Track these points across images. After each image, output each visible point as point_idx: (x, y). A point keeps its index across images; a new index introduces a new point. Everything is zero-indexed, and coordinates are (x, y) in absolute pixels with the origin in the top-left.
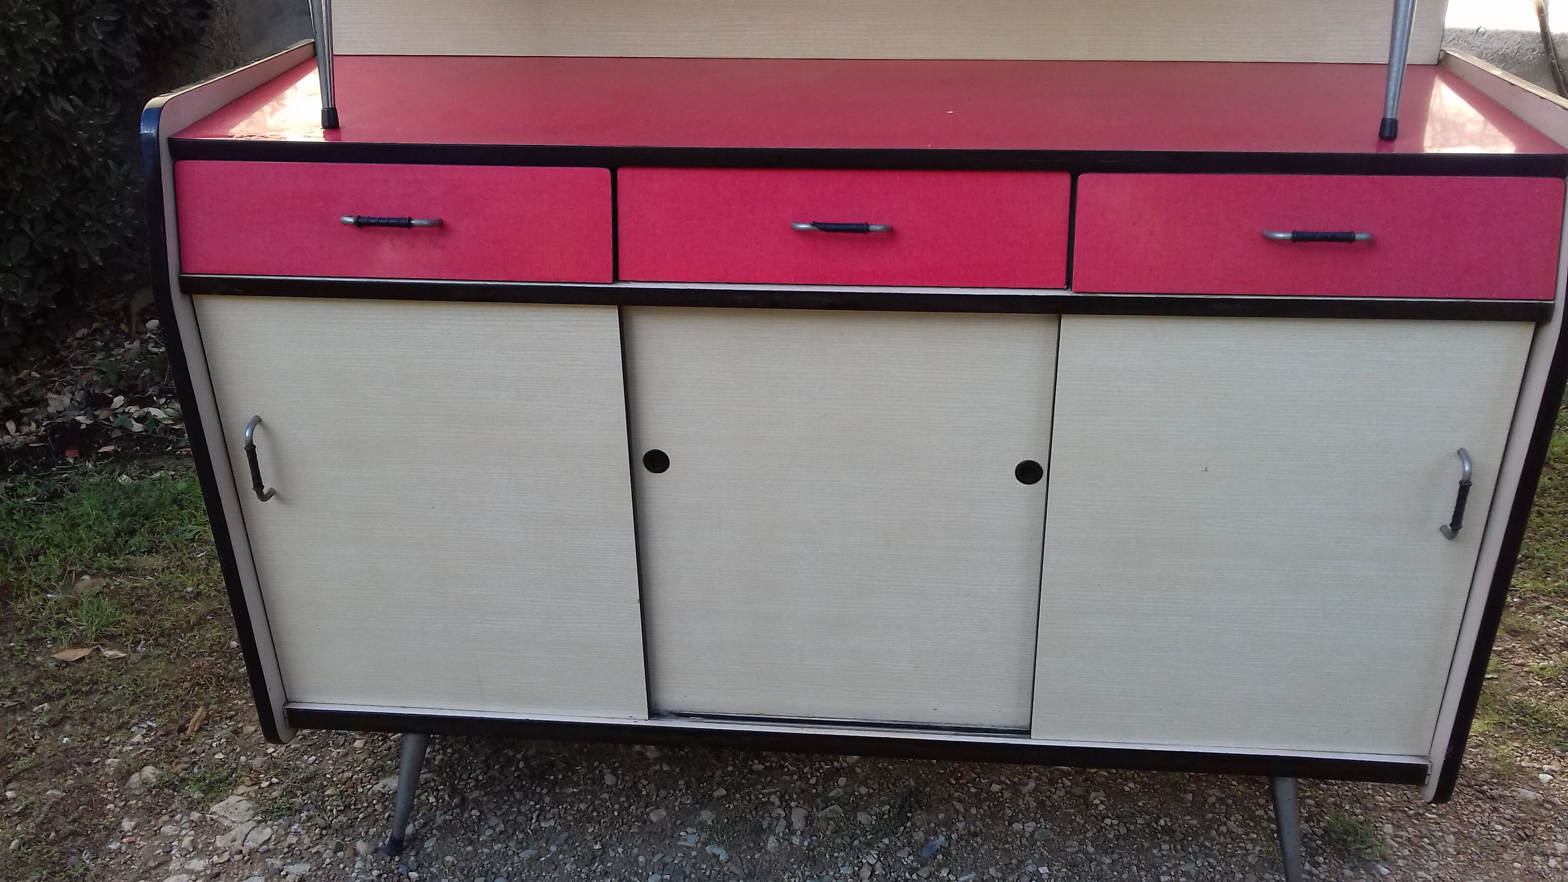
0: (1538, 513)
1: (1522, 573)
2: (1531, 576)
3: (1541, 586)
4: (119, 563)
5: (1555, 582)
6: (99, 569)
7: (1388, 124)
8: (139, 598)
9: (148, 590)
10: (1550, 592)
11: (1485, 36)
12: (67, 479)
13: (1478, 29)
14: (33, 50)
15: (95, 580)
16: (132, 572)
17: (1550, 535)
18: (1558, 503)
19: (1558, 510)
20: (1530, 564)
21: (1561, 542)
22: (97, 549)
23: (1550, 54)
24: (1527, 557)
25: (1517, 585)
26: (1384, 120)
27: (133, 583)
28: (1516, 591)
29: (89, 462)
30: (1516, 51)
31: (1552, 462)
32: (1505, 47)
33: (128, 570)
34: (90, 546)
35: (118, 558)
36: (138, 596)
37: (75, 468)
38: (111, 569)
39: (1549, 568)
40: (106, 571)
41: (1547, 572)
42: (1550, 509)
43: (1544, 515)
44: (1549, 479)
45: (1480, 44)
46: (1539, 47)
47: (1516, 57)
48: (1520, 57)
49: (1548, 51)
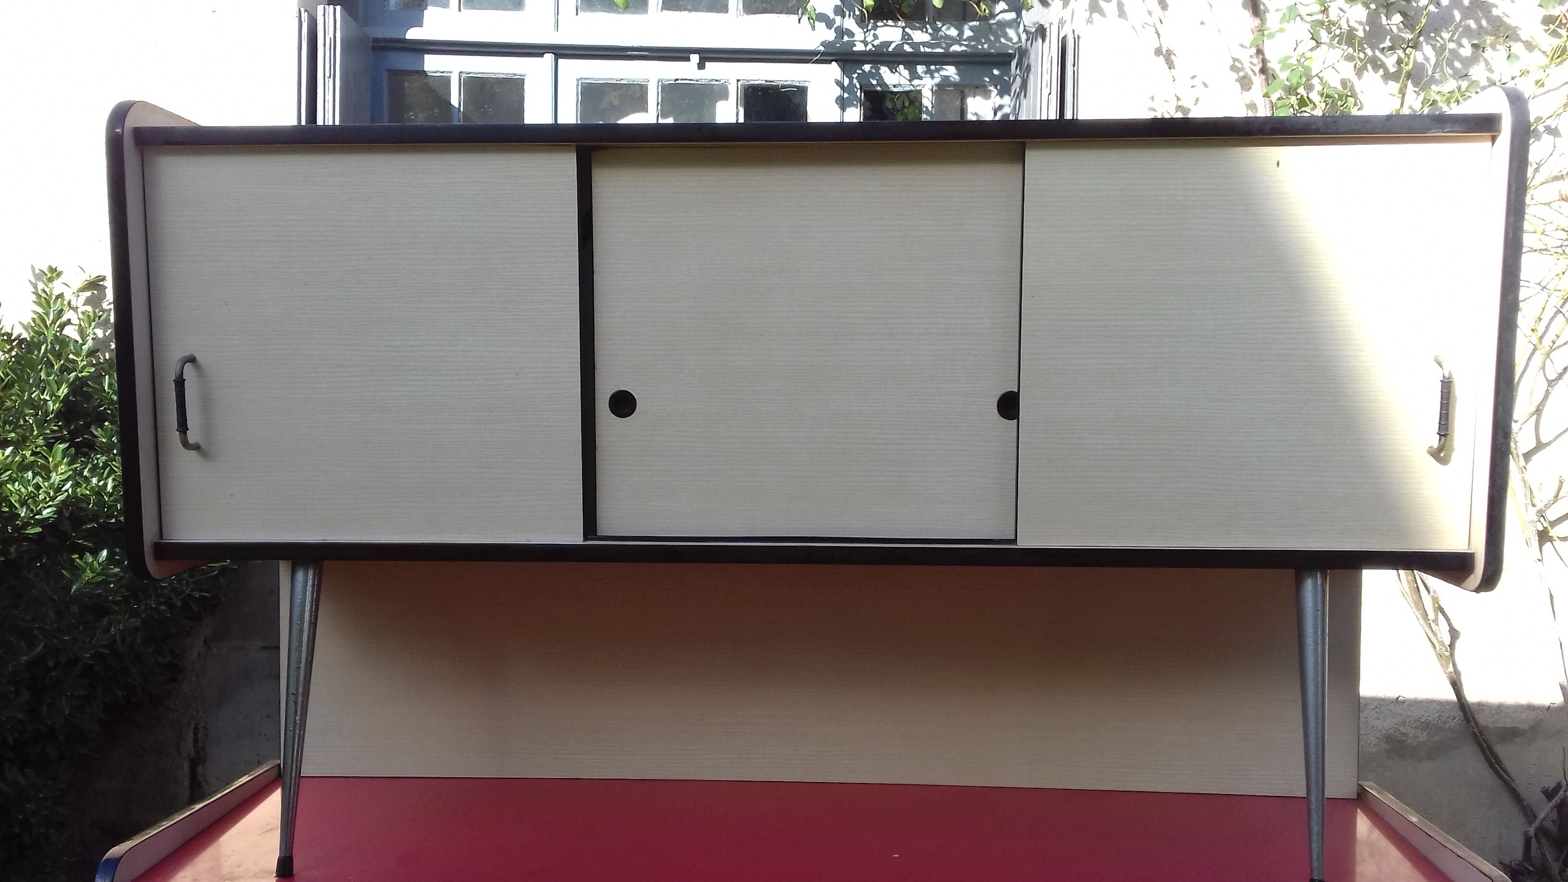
11: (1405, 706)
13: (1398, 698)
23: (1470, 723)
30: (1437, 719)
32: (1426, 715)
45: (1401, 712)
46: (1459, 715)
47: (1438, 725)
48: (1442, 725)
49: (1468, 720)
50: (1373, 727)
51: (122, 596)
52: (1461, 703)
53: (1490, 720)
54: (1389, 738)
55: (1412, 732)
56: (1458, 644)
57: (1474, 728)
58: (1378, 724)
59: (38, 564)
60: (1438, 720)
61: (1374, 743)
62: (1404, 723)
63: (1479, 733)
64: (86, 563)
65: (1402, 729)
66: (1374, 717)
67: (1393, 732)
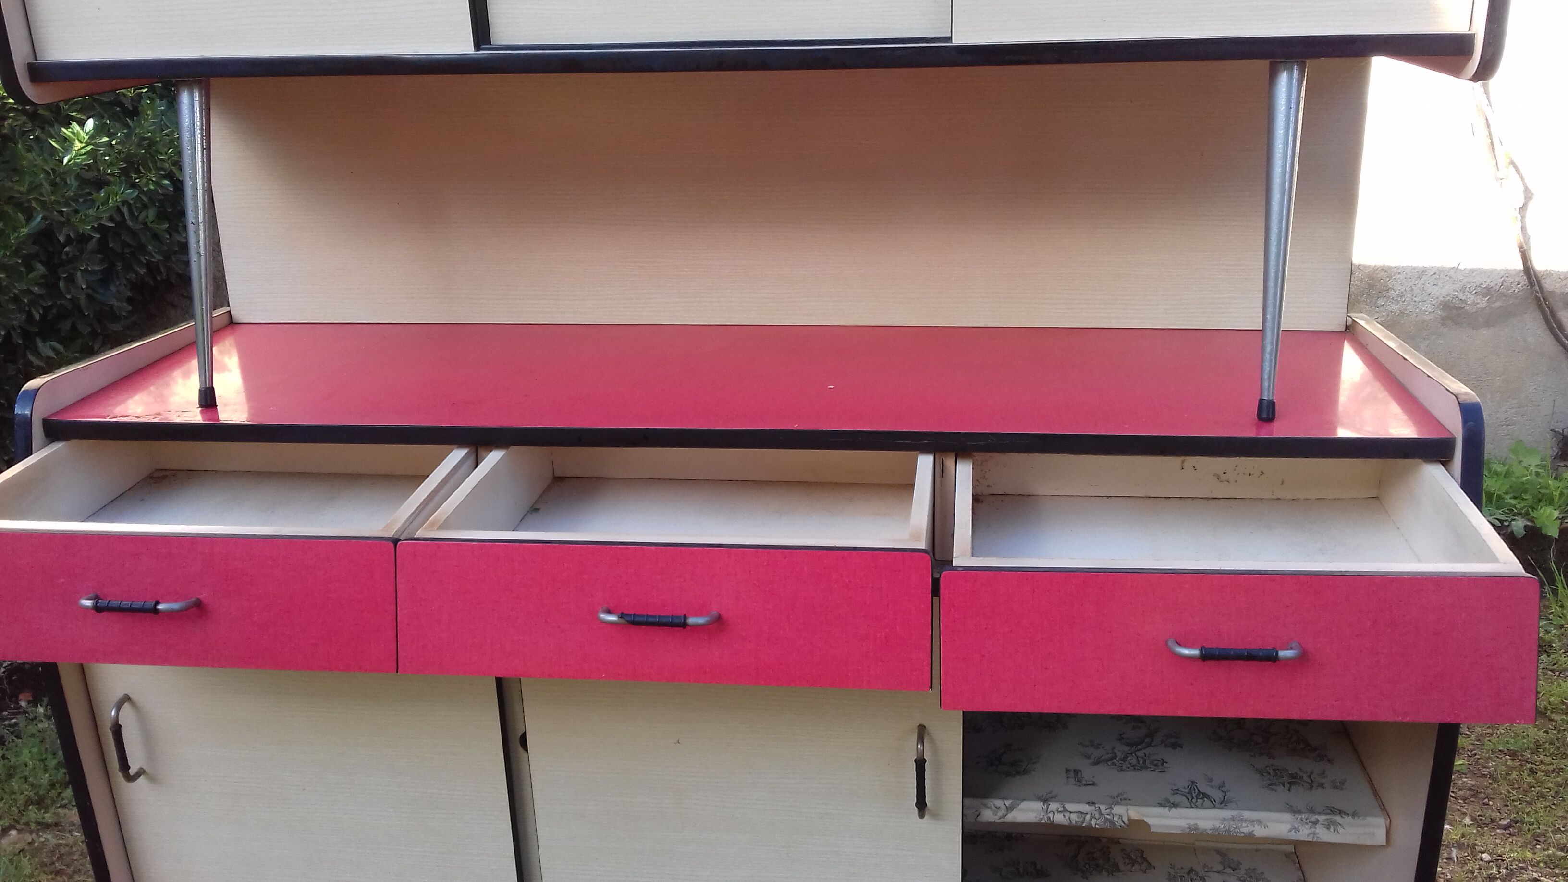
0: (1531, 771)
1: (1511, 840)
2: (1520, 844)
3: (1529, 855)
4: (49, 818)
5: (1545, 850)
6: (27, 824)
7: (1265, 404)
8: (61, 857)
9: (71, 847)
10: (1539, 862)
11: (1467, 272)
12: (16, 724)
14: (16, 299)
15: (21, 836)
16: (60, 828)
17: (1542, 796)
18: (1553, 759)
19: (1551, 768)
20: (1520, 830)
21: (1554, 804)
22: (29, 802)
23: (1535, 289)
24: (1517, 822)
25: (1505, 854)
26: (1261, 401)
27: (59, 839)
28: (1503, 860)
29: (41, 706)
31: (1549, 713)
32: (1489, 280)
33: (57, 825)
34: (21, 799)
35: (48, 812)
36: (60, 854)
37: (27, 712)
38: (38, 823)
39: (1539, 835)
40: (33, 826)
41: (1536, 839)
42: (1543, 767)
43: (1537, 773)
44: (1545, 732)
45: (1462, 278)
46: (1524, 280)
47: (1500, 290)
48: (1505, 290)
49: (1531, 284)
50: (1430, 294)
51: (120, 169)
52: (1528, 270)
53: (1558, 285)
54: (1446, 306)
55: (1471, 299)
56: (1531, 205)
57: (1537, 292)
58: (1435, 291)
59: (32, 137)
60: (1501, 286)
61: (1430, 310)
62: (1463, 289)
63: (1544, 299)
64: (73, 133)
65: (1461, 296)
66: (1432, 283)
67: (1451, 299)
